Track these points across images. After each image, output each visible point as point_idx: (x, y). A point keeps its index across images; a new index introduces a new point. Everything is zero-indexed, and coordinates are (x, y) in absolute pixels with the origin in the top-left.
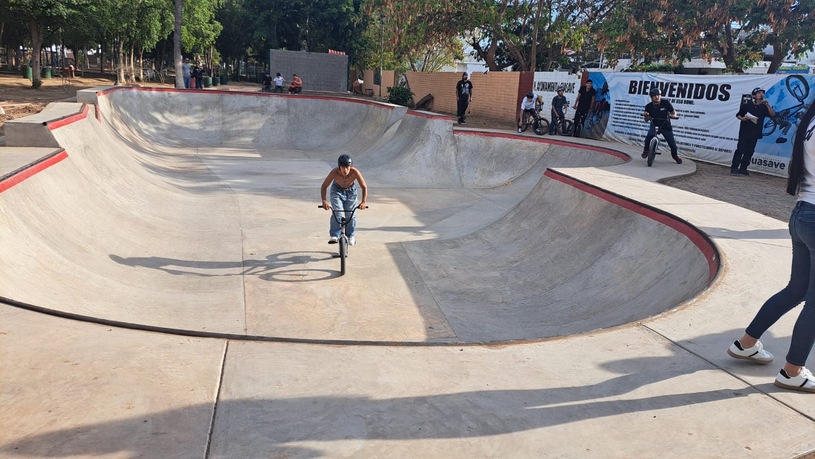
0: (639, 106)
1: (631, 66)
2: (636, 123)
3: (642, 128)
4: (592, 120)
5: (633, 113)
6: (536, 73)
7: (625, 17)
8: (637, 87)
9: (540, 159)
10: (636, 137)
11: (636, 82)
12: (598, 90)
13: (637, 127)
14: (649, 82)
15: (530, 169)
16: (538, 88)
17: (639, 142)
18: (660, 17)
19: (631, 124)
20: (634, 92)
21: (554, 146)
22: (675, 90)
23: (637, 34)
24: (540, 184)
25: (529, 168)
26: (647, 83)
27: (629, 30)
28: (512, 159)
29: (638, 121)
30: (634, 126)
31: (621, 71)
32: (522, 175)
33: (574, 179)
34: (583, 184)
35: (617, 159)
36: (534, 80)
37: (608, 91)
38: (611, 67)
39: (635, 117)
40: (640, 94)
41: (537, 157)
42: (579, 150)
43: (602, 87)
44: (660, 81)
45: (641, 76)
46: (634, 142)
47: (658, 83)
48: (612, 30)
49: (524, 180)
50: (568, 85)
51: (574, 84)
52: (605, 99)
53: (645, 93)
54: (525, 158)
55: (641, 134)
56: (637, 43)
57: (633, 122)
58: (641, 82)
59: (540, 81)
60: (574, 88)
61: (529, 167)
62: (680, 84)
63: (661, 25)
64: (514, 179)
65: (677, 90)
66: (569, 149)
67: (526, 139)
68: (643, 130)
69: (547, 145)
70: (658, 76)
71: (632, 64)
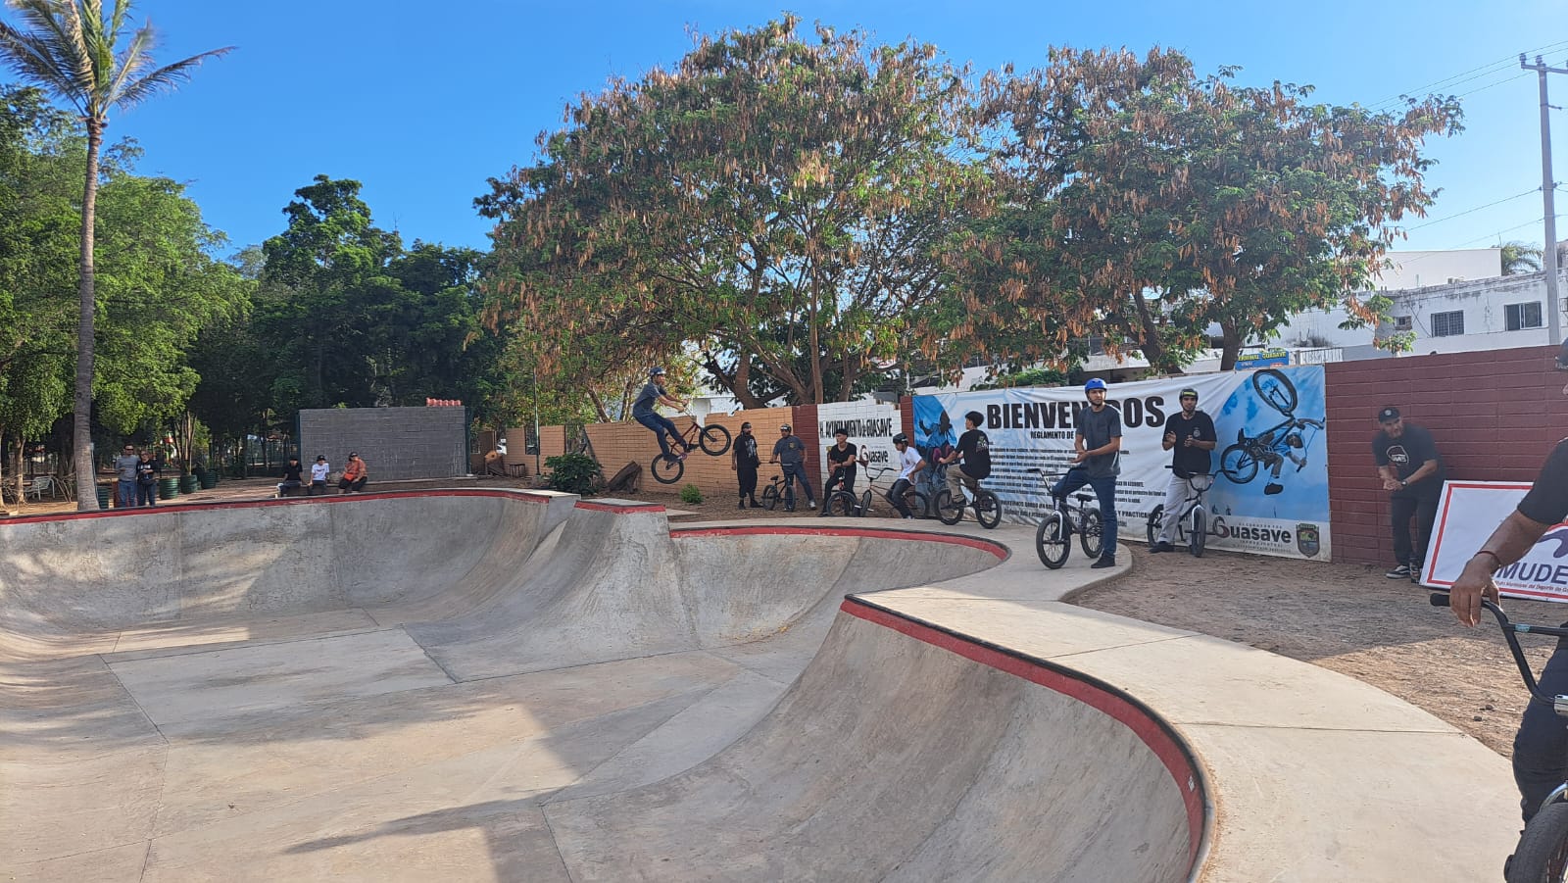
0: (1012, 450)
1: (988, 379)
2: (1011, 481)
3: (1024, 489)
4: (931, 483)
5: (1003, 464)
6: (820, 407)
7: (959, 295)
8: (1001, 415)
9: (846, 568)
10: (1017, 508)
11: (997, 407)
12: (932, 426)
13: (1015, 488)
14: (1020, 406)
15: (830, 591)
16: (827, 433)
17: (1024, 517)
18: (1020, 290)
19: (1003, 484)
20: (998, 426)
21: (868, 540)
22: (1068, 415)
23: (985, 324)
24: (835, 631)
25: (826, 590)
26: (1016, 407)
27: (970, 317)
28: (792, 574)
29: (1014, 478)
30: (1009, 488)
31: (971, 390)
32: (815, 606)
33: (898, 615)
34: (916, 625)
35: (988, 556)
36: (819, 420)
37: (951, 426)
38: (952, 384)
39: (1008, 471)
40: (1008, 427)
41: (841, 564)
42: (915, 544)
43: (938, 422)
44: (1039, 401)
45: (1003, 395)
46: (1015, 516)
47: (1035, 405)
48: (941, 319)
49: (820, 615)
50: (879, 423)
51: (890, 419)
52: (947, 442)
53: (1017, 425)
54: (816, 571)
55: (1024, 501)
56: (989, 338)
57: (1006, 481)
58: (1006, 407)
59: (829, 420)
60: (890, 426)
61: (826, 587)
62: (1075, 404)
63: (1024, 303)
64: (801, 614)
65: (1071, 415)
66: (896, 544)
67: (814, 533)
68: (1027, 493)
69: (853, 540)
70: (1034, 393)
71: (988, 374)
